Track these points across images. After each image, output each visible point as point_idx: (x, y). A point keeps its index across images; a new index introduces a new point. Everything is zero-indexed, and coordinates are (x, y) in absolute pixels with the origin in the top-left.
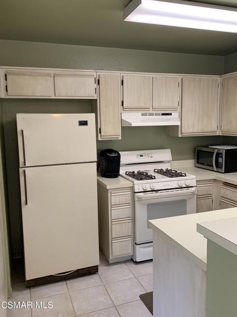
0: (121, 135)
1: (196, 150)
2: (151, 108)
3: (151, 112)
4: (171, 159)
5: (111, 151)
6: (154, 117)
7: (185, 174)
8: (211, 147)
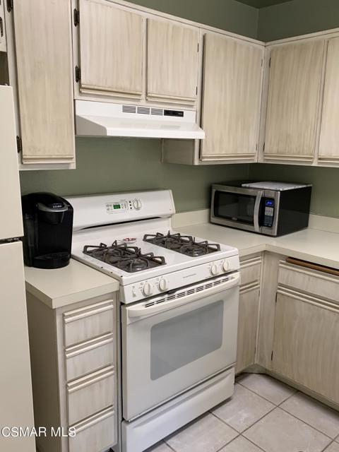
0: (74, 156)
1: (214, 191)
2: (143, 96)
3: (143, 104)
4: (175, 211)
5: (51, 199)
6: (150, 117)
7: (218, 246)
8: (247, 185)
